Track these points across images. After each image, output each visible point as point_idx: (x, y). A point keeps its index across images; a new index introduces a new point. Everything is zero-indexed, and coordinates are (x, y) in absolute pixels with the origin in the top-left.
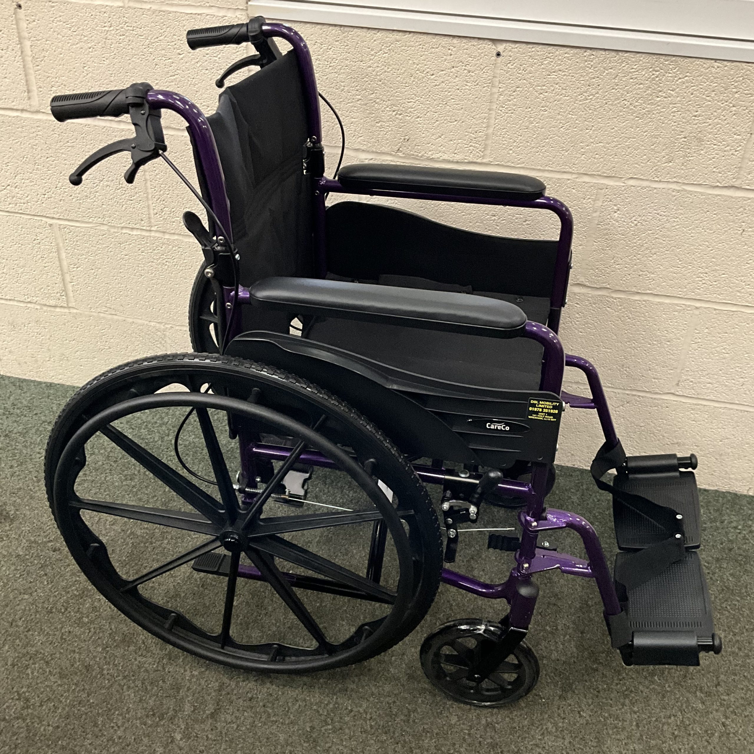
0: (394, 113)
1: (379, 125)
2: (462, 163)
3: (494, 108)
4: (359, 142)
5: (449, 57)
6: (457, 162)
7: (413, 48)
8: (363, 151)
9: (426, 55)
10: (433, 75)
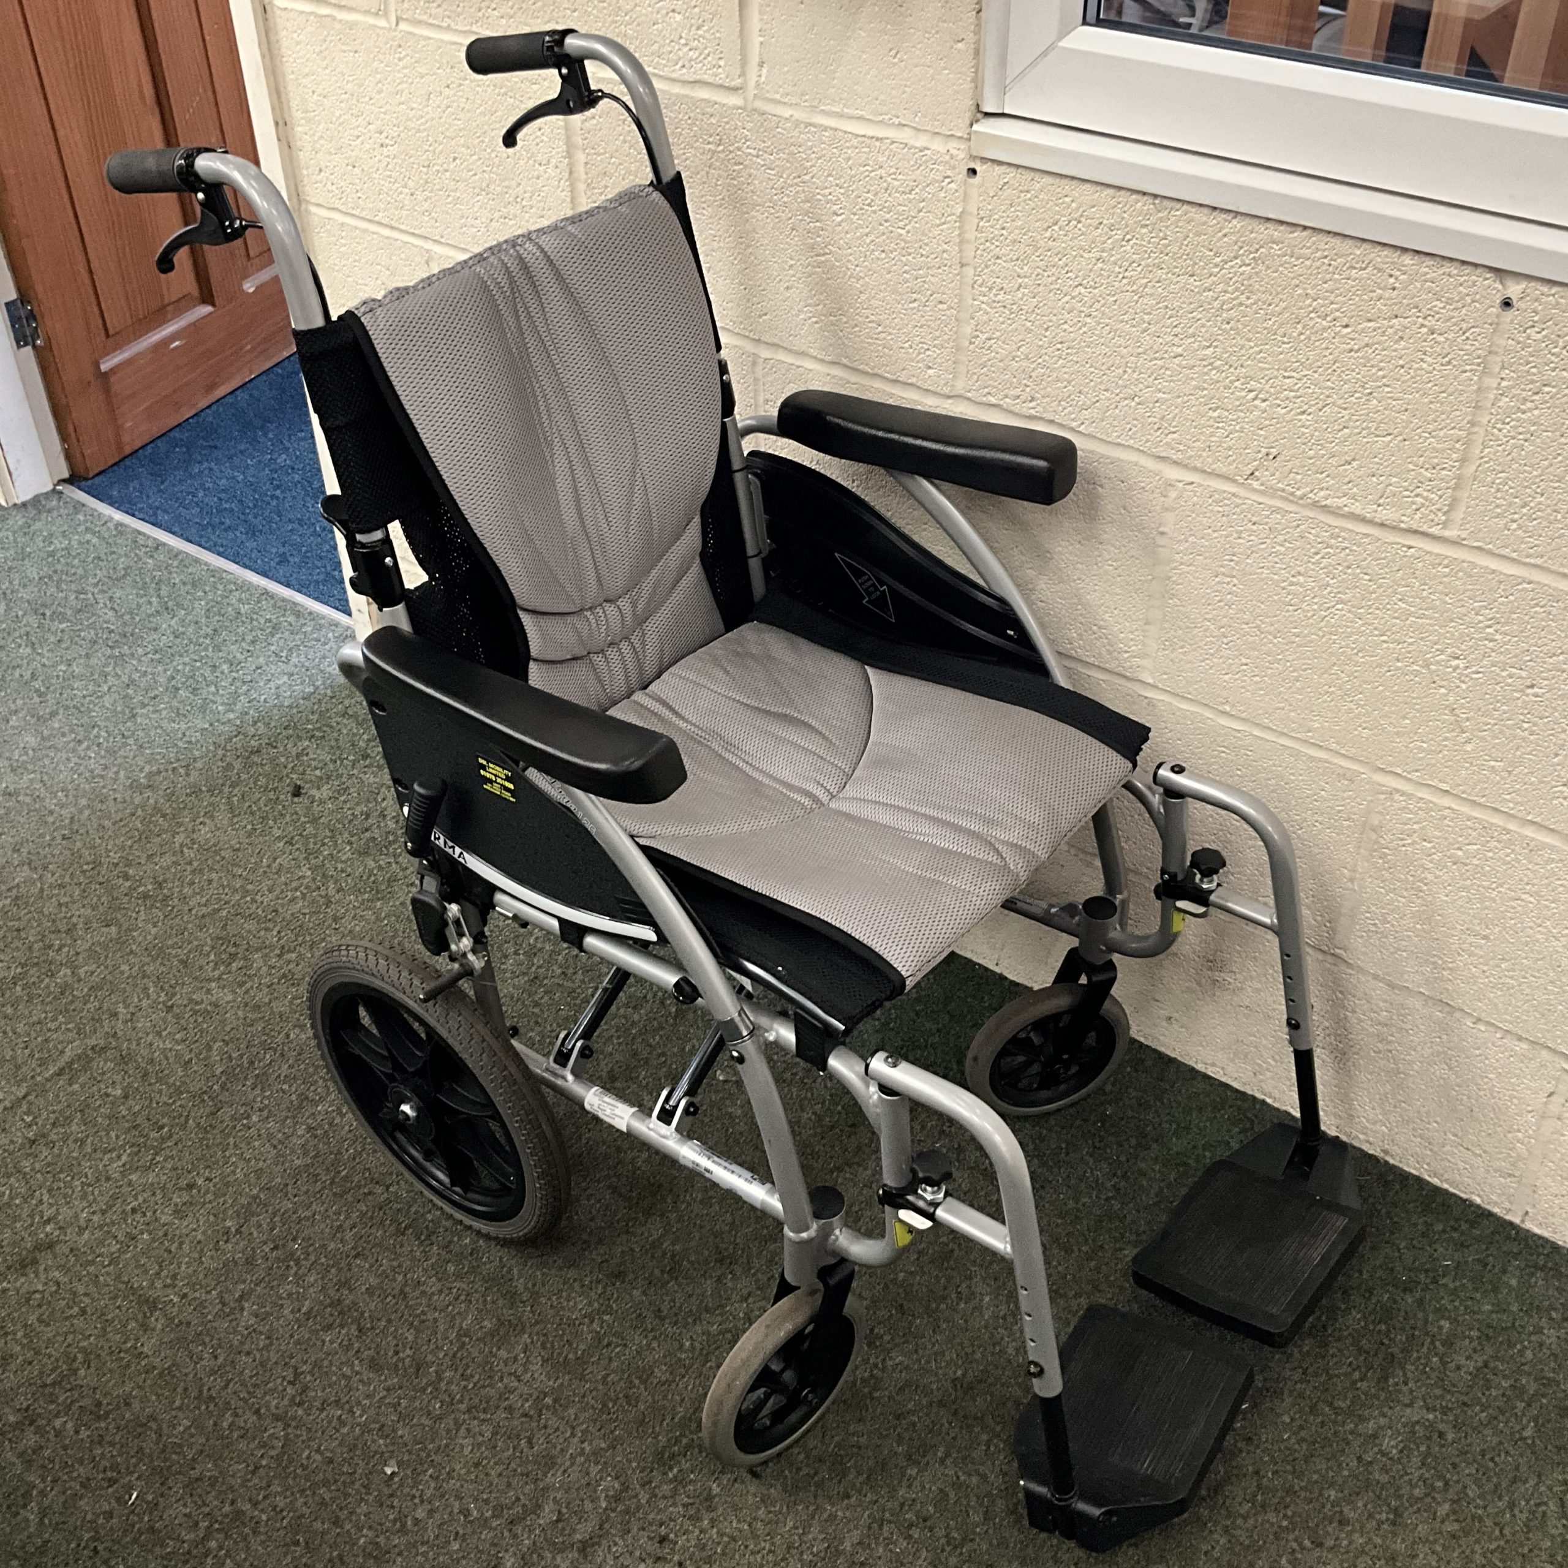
0: (1252, 395)
1: (1216, 414)
2: (1394, 528)
3: (1485, 421)
4: (1167, 443)
5: (1388, 293)
6: (1382, 525)
7: (1308, 263)
8: (1175, 462)
9: (1336, 281)
10: (1347, 326)
